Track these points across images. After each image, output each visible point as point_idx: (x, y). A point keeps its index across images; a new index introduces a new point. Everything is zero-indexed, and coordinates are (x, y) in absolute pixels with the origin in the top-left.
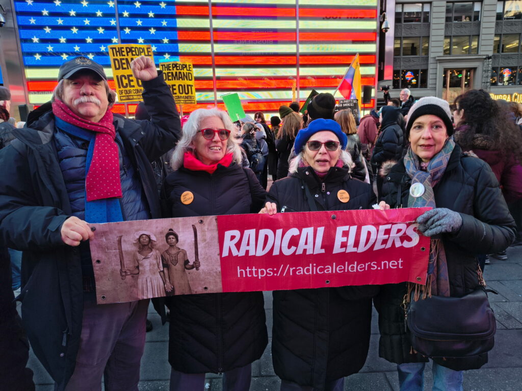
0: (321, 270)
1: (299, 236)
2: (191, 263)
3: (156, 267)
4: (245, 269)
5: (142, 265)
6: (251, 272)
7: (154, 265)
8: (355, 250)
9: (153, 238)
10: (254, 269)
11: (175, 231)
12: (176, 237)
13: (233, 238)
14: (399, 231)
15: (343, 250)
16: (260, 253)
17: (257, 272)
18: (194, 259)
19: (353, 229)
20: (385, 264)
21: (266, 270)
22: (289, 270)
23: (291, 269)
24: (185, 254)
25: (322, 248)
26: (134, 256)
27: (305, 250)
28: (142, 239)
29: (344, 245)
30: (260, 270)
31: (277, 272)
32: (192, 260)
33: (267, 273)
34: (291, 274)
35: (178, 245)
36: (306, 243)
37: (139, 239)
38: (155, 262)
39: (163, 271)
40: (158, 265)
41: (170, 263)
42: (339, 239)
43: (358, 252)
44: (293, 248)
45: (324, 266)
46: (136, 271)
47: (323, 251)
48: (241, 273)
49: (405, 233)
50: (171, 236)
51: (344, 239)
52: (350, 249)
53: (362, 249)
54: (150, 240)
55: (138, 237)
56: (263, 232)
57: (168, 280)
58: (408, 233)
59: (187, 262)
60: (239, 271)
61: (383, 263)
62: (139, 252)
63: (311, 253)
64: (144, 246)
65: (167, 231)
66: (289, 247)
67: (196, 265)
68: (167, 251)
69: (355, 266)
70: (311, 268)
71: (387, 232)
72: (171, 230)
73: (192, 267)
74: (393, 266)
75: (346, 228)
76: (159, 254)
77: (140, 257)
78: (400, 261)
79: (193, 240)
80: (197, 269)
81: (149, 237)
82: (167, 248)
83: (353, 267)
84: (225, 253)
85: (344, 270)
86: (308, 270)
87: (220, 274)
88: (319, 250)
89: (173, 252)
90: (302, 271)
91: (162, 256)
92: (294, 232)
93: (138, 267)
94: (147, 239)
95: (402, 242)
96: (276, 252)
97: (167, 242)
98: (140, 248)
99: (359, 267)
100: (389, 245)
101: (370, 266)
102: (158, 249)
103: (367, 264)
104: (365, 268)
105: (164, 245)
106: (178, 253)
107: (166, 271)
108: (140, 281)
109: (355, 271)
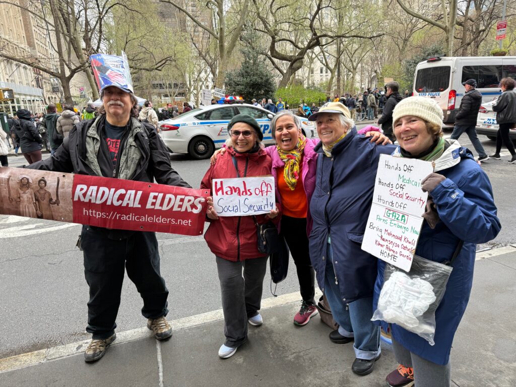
0: (138, 218)
1: (125, 194)
2: (54, 201)
3: (31, 200)
4: (89, 210)
5: (22, 197)
6: (92, 213)
7: (30, 198)
8: (160, 208)
9: (31, 181)
10: (94, 212)
11: (46, 179)
12: (45, 183)
13: (82, 189)
14: (189, 201)
15: (153, 207)
16: (98, 202)
17: (96, 214)
18: (56, 198)
19: (161, 195)
20: (180, 222)
21: (102, 213)
22: (116, 215)
23: (118, 215)
24: (50, 194)
25: (139, 204)
26: (17, 190)
27: (128, 204)
28: (23, 180)
29: (153, 204)
30: (97, 213)
31: (108, 216)
32: (54, 199)
33: (102, 215)
34: (118, 218)
35: (46, 188)
36: (129, 200)
37: (21, 180)
38: (30, 196)
39: (35, 203)
40: (32, 199)
41: (39, 199)
42: (151, 200)
43: (163, 209)
44: (120, 202)
45: (140, 216)
46: (19, 200)
47: (140, 206)
48: (86, 212)
49: (193, 203)
50: (42, 182)
51: (154, 201)
52: (157, 207)
53: (165, 208)
54: (28, 182)
55: (21, 179)
56: (102, 189)
57: (38, 209)
58: (195, 203)
59: (51, 200)
60: (84, 211)
61: (179, 220)
62: (20, 189)
63: (132, 206)
64: (24, 185)
65: (40, 178)
66: (118, 201)
67: (57, 202)
68: (38, 191)
69: (160, 219)
70: (131, 216)
71: (182, 200)
72: (43, 178)
73: (54, 203)
74: (185, 223)
75: (156, 194)
76: (33, 193)
77: (21, 192)
78: (190, 221)
79: (56, 186)
80: (58, 205)
81: (28, 179)
82: (38, 189)
83: (159, 219)
84: (76, 199)
85: (153, 220)
86: (129, 218)
87: (72, 211)
88: (137, 205)
89: (42, 192)
90: (125, 218)
91: (35, 194)
92: (122, 191)
93: (19, 198)
94: (26, 181)
95: (192, 209)
96: (109, 203)
97: (39, 185)
98: (21, 186)
99: (163, 220)
100: (183, 209)
101: (170, 221)
102: (32, 189)
103: (168, 219)
104: (167, 221)
105: (36, 187)
106: (45, 193)
107: (37, 203)
108: (21, 206)
109: (160, 222)
